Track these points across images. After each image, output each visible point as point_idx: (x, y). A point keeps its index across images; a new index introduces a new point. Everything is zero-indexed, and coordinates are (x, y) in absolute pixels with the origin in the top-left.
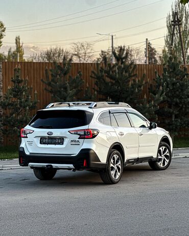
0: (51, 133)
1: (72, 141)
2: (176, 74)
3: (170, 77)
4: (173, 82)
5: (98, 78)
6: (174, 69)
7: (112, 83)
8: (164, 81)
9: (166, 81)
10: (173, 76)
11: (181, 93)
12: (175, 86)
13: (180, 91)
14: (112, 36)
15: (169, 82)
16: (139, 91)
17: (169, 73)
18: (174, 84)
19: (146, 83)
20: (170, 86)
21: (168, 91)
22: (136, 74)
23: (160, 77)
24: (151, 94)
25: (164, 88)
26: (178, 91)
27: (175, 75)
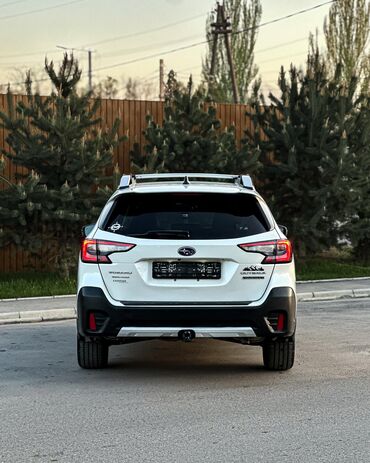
0: (191, 251)
1: (246, 269)
2: (191, 121)
3: (179, 128)
4: (184, 139)
5: (11, 126)
6: (188, 111)
7: (42, 137)
8: (164, 137)
9: (169, 135)
10: (186, 125)
11: (202, 164)
12: (188, 149)
13: (200, 158)
14: (90, 53)
15: (176, 140)
16: (104, 156)
17: (177, 118)
18: (187, 143)
19: (122, 139)
20: (177, 147)
21: (172, 158)
22: (100, 120)
23: (155, 127)
24: (132, 164)
25: (165, 151)
26: (195, 158)
27: (189, 124)
